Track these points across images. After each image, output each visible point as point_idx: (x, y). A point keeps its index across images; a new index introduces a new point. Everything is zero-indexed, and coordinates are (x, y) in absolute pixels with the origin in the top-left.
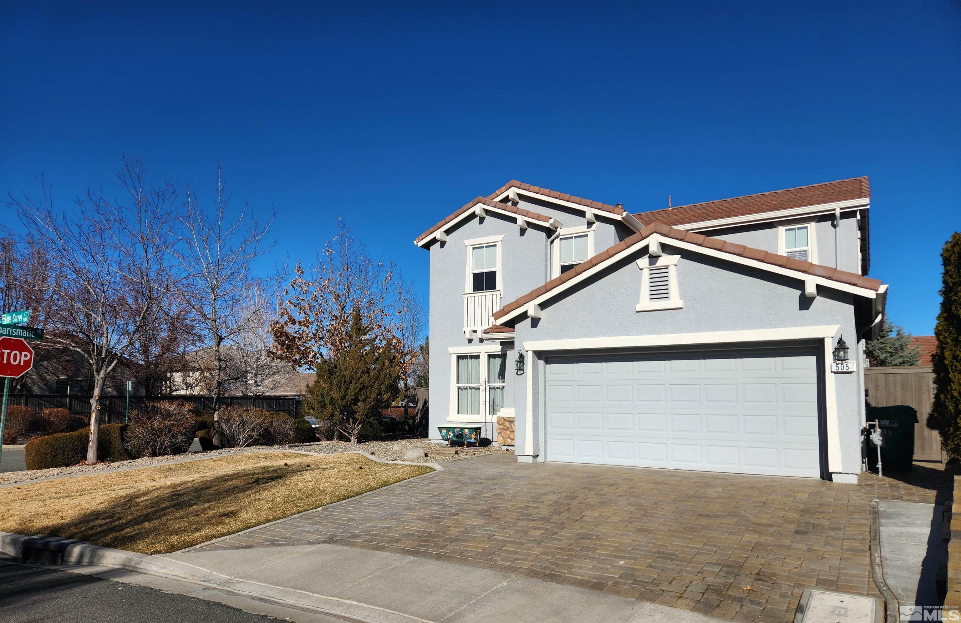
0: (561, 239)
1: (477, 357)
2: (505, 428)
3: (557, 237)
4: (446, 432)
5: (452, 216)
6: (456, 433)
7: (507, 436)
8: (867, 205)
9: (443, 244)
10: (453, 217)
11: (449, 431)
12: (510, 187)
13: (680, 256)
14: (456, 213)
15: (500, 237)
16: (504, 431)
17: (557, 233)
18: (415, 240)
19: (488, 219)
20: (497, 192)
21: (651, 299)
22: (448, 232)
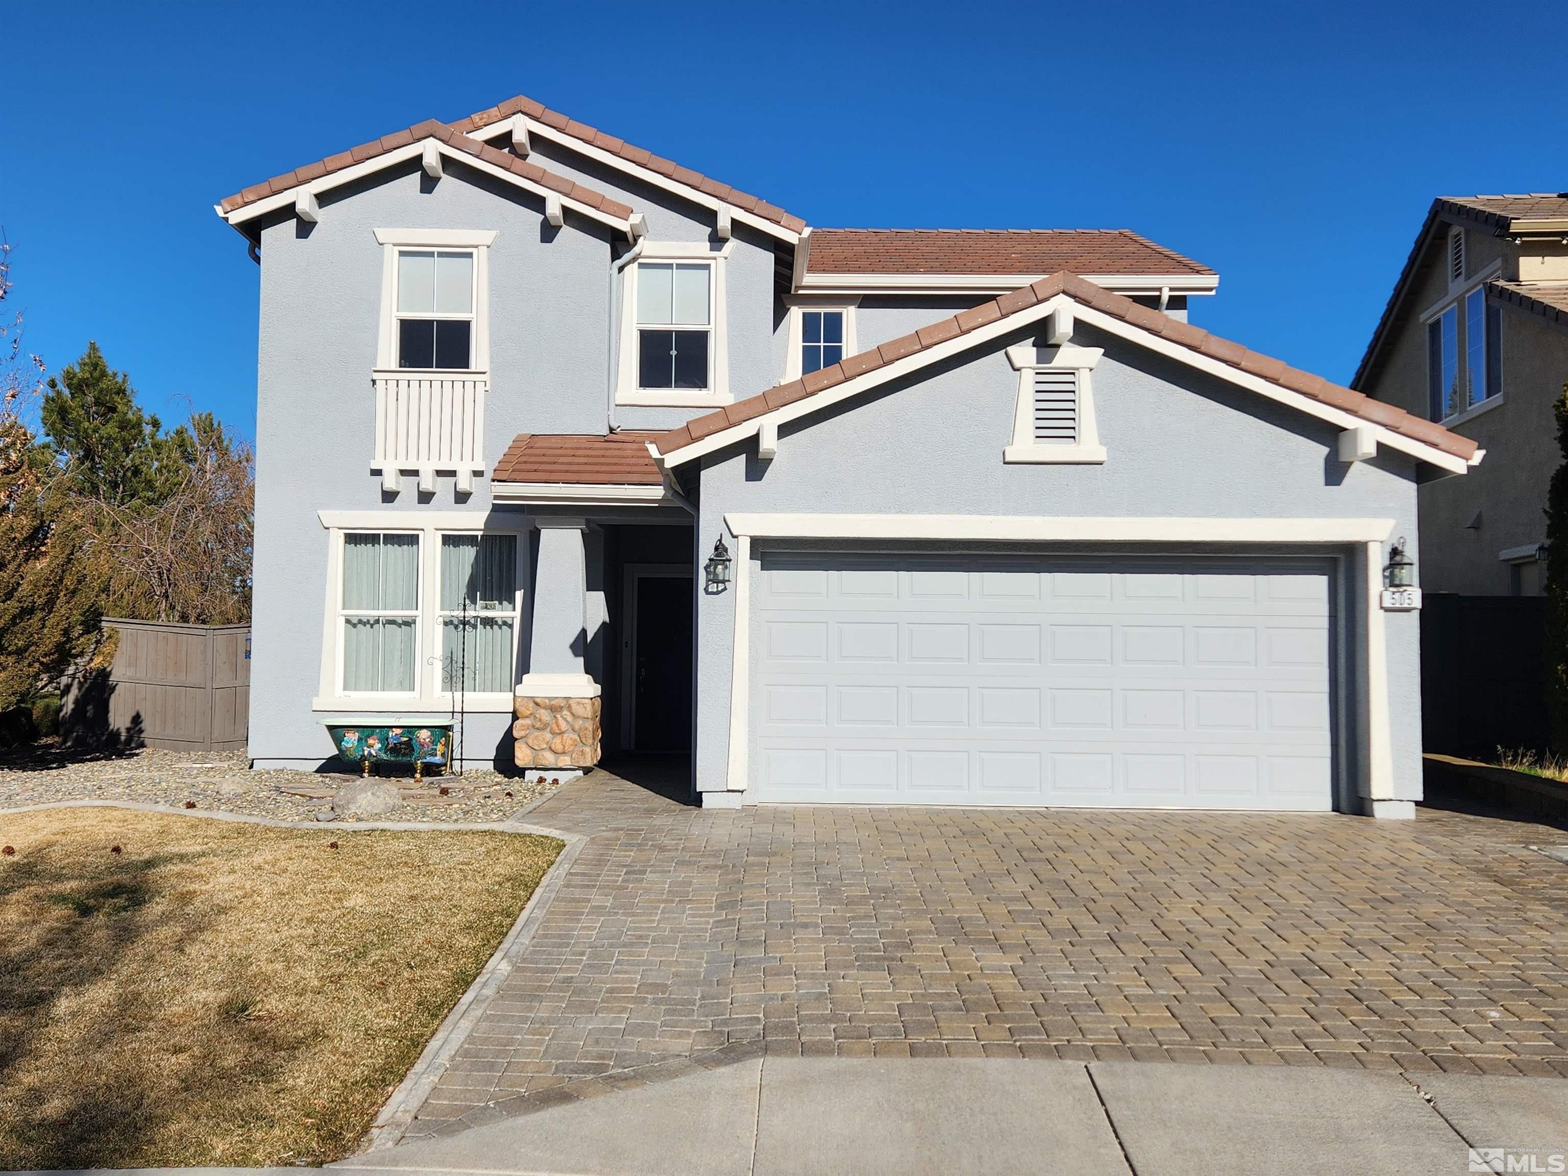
0: (642, 266)
1: (412, 540)
2: (538, 725)
3: (634, 259)
4: (360, 739)
5: (347, 157)
6: (391, 741)
7: (545, 746)
8: (1210, 289)
9: (305, 228)
10: (350, 160)
11: (368, 736)
12: (514, 114)
13: (1102, 351)
14: (359, 151)
15: (486, 236)
16: (536, 733)
17: (636, 250)
18: (219, 204)
19: (448, 183)
20: (476, 117)
21: (1037, 437)
22: (324, 199)
